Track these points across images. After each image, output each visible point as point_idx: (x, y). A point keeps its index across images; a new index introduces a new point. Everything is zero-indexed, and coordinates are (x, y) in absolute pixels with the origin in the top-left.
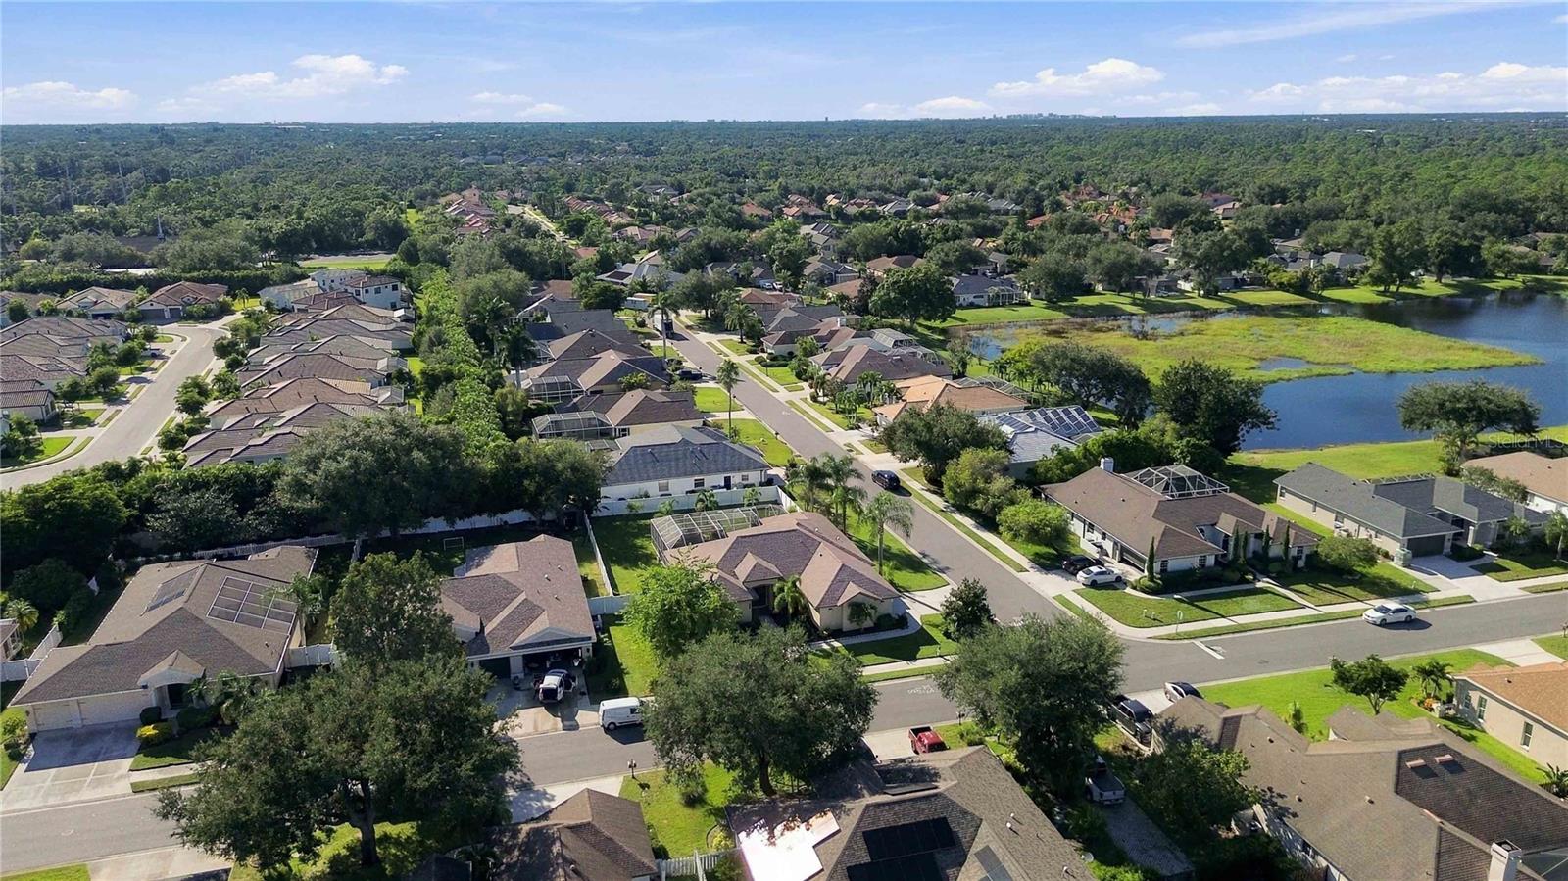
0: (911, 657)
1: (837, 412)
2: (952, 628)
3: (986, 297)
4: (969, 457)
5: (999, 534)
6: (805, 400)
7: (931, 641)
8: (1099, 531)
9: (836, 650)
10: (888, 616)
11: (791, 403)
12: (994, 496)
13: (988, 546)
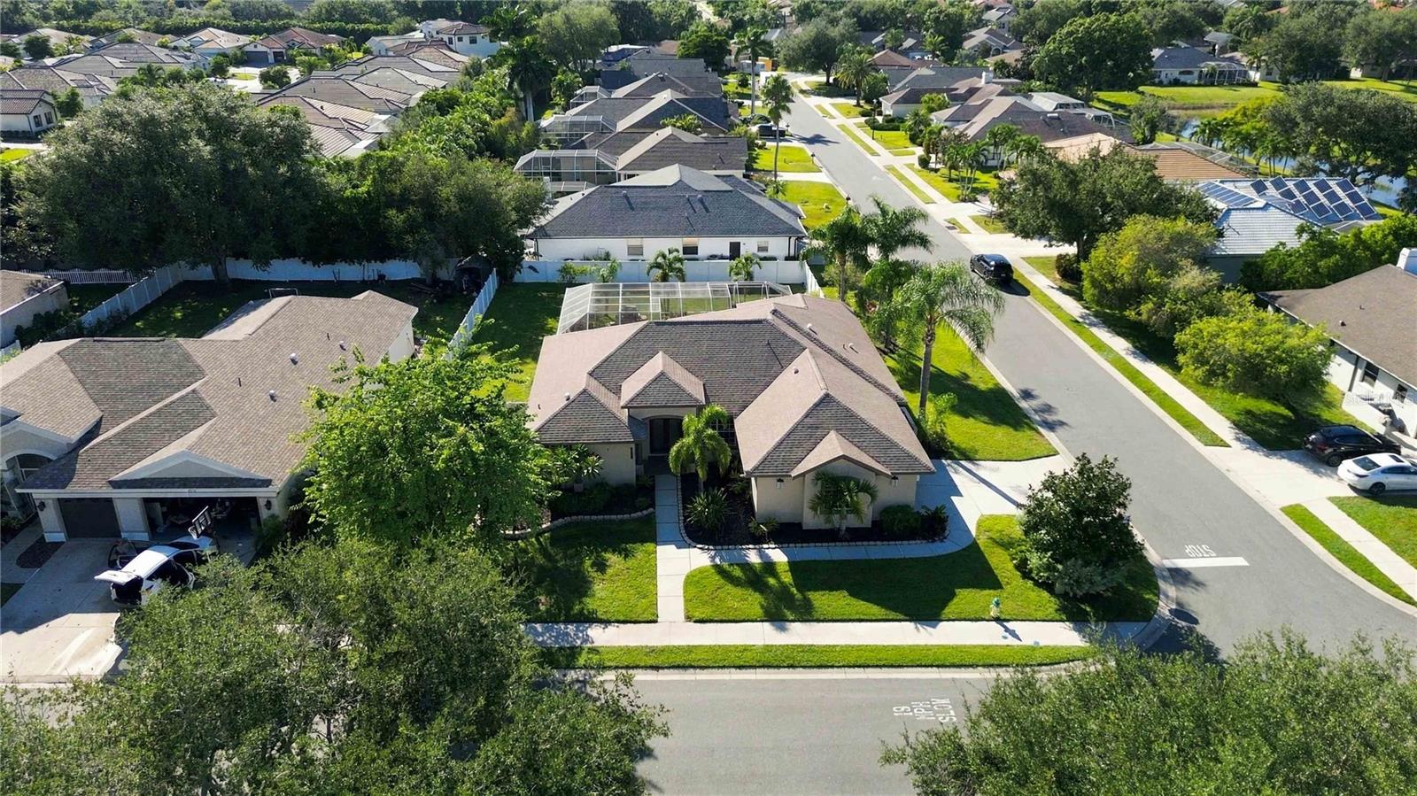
0: (927, 613)
1: (951, 180)
2: (1035, 560)
3: (1196, 74)
4: (1137, 228)
5: (1176, 369)
6: (910, 166)
7: (985, 578)
8: (1389, 380)
9: (769, 567)
10: (903, 509)
11: (891, 169)
12: (1175, 301)
13: (1150, 389)
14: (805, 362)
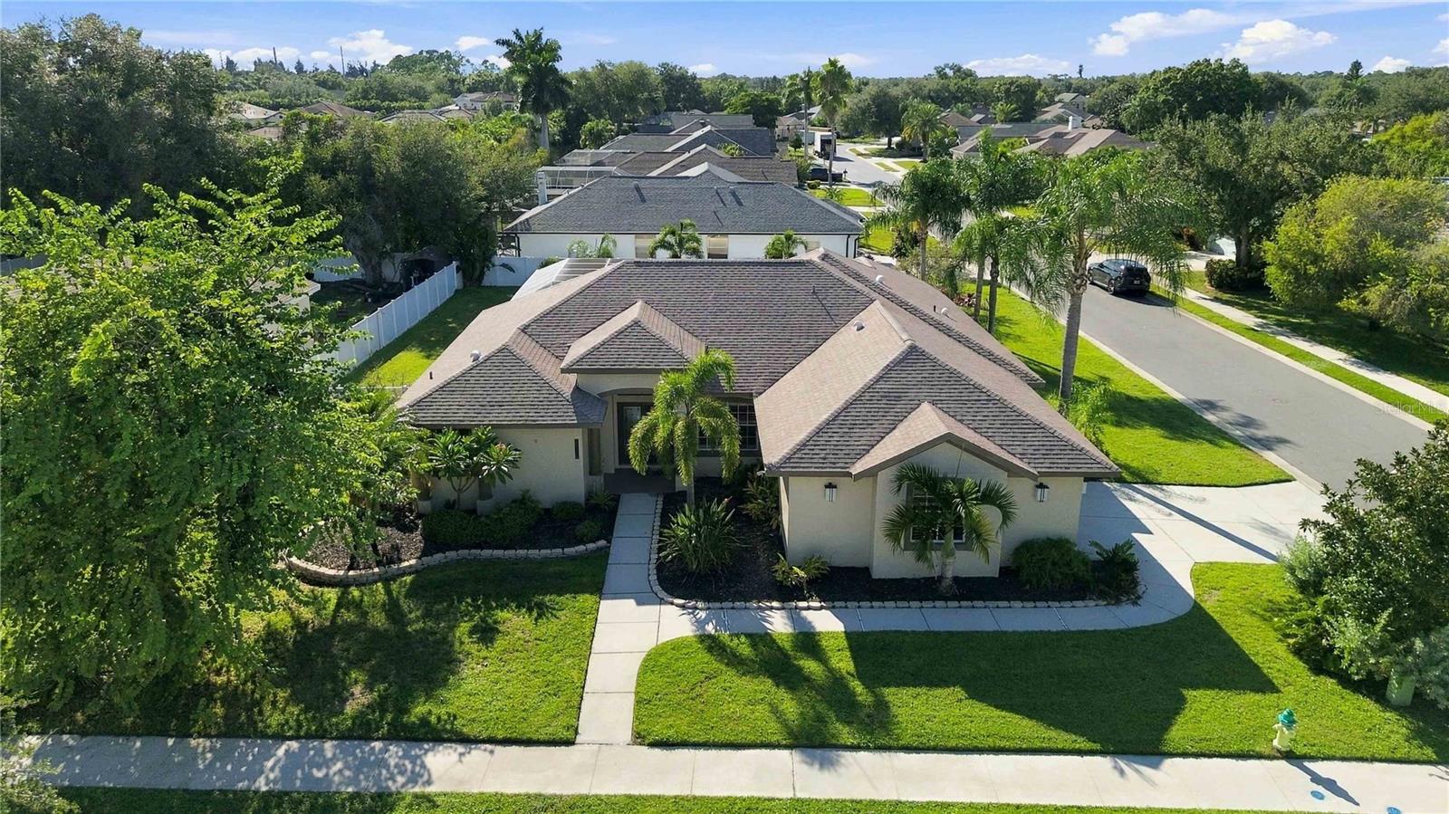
12: (1425, 278)
14: (877, 315)
